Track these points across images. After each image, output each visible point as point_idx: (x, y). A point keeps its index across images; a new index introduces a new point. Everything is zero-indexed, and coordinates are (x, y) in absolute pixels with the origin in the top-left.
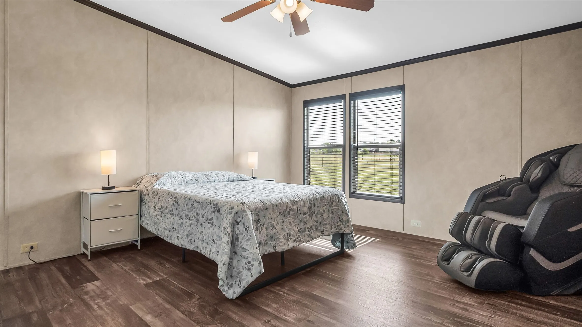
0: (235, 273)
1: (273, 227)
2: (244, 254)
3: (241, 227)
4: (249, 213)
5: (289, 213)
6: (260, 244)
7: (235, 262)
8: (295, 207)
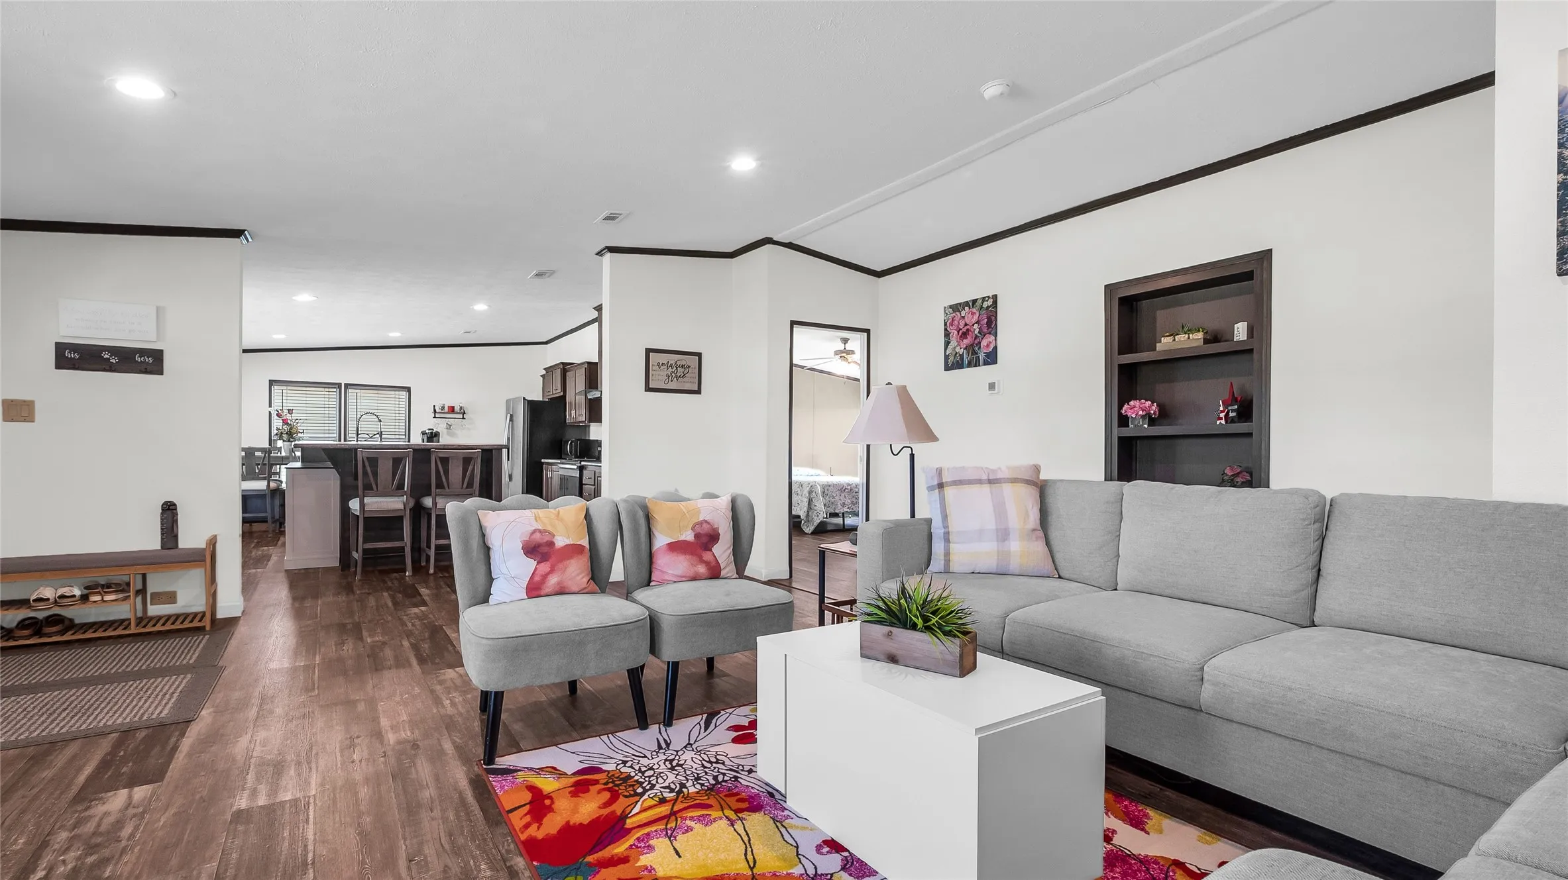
0: (810, 519)
1: (834, 497)
2: (815, 508)
3: (814, 494)
4: (819, 487)
5: (845, 490)
6: (825, 505)
7: (810, 513)
8: (849, 487)
